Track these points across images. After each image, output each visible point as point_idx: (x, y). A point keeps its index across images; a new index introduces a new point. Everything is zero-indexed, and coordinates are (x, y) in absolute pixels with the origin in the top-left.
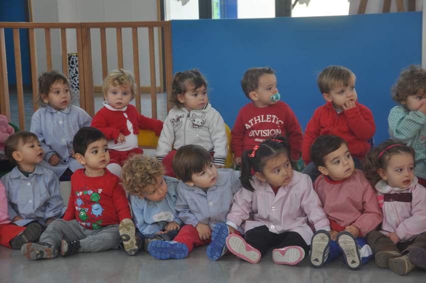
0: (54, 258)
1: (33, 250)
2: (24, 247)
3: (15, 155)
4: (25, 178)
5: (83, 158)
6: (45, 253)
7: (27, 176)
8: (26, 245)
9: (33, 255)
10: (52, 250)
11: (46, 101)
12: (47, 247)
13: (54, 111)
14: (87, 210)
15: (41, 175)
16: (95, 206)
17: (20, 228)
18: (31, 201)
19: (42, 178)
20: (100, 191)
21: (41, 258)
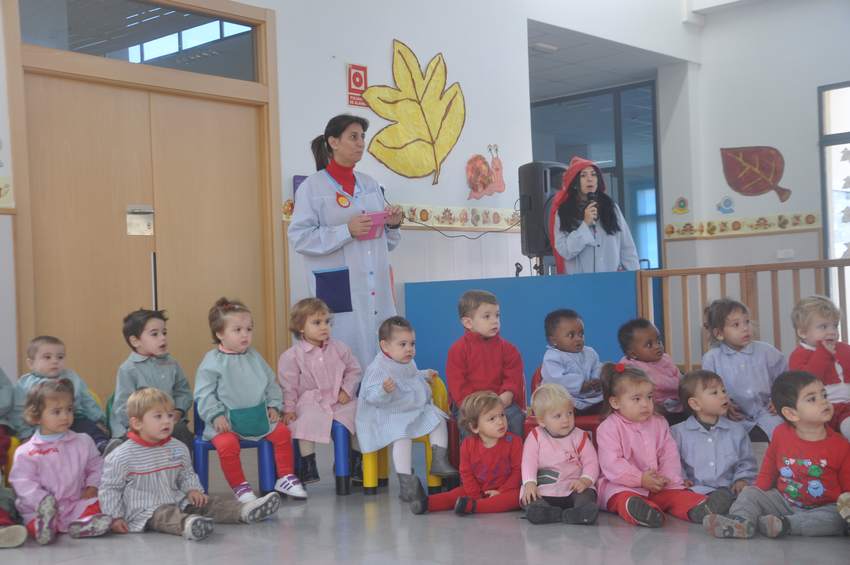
0: (748, 538)
1: (718, 524)
2: (706, 520)
3: (691, 402)
4: (706, 431)
5: (794, 411)
6: (736, 530)
7: (708, 430)
8: (708, 516)
9: (718, 531)
10: (745, 527)
11: (721, 338)
12: (737, 522)
13: (732, 351)
14: (800, 485)
15: (727, 430)
16: (814, 483)
17: (699, 497)
18: (712, 464)
19: (729, 434)
20: (824, 463)
21: (729, 536)
